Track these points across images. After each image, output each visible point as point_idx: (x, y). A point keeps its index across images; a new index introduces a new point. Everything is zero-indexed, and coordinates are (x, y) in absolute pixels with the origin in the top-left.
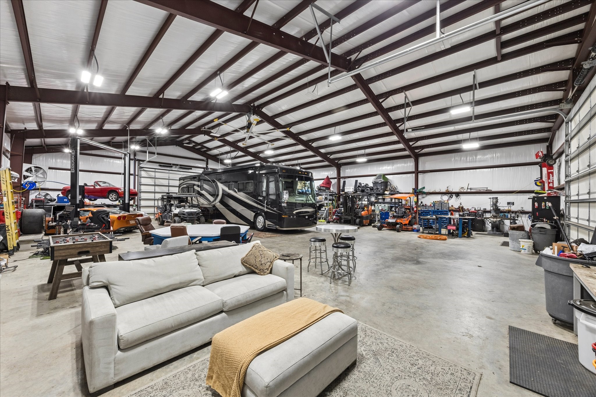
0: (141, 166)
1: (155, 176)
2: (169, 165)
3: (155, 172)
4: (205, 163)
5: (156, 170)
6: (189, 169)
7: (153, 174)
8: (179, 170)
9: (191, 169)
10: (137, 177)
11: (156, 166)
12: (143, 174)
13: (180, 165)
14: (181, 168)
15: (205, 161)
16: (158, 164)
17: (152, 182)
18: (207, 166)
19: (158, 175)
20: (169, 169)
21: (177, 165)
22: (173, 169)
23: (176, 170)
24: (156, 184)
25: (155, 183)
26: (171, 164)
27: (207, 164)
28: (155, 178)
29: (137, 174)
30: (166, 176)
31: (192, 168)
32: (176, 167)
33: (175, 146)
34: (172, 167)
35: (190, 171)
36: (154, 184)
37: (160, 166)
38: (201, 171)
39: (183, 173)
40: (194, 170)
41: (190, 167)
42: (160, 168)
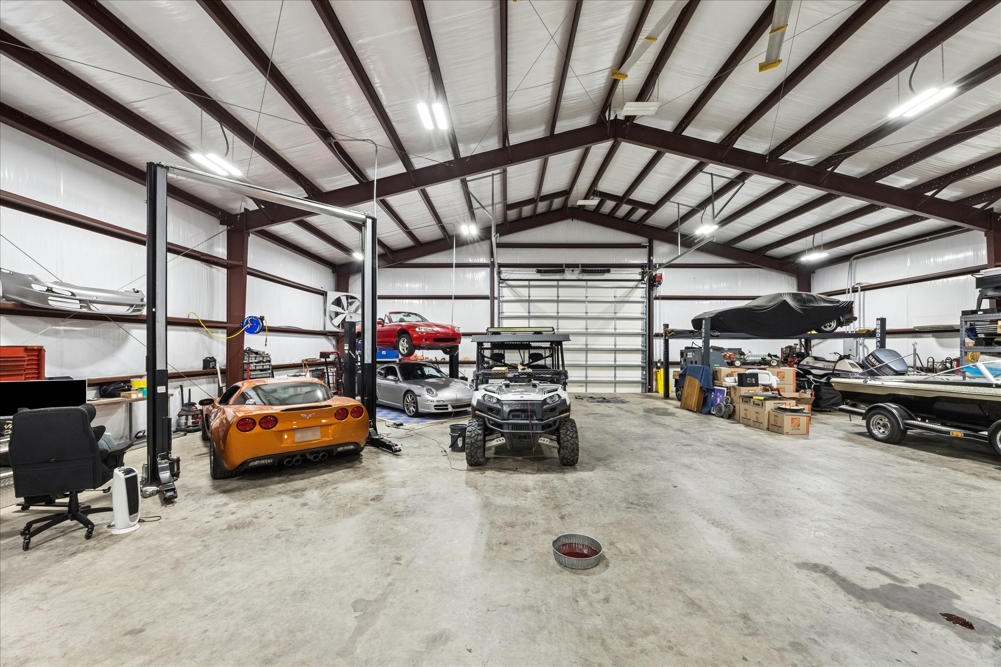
0: (503, 276)
1: (529, 296)
2: (558, 268)
3: (529, 287)
4: (646, 251)
5: (532, 283)
6: (604, 272)
7: (524, 292)
8: (581, 277)
9: (609, 271)
10: (496, 301)
11: (531, 274)
12: (507, 293)
13: (583, 266)
14: (584, 272)
15: (645, 247)
16: (535, 269)
17: (523, 311)
18: (650, 261)
19: (536, 293)
20: (558, 277)
21: (576, 266)
22: (568, 275)
23: (576, 277)
24: (531, 314)
25: (529, 312)
26: (561, 265)
27: (651, 254)
28: (529, 301)
29: (496, 295)
30: (551, 293)
31: (612, 269)
32: (573, 271)
33: (570, 220)
34: (563, 271)
35: (607, 276)
36: (527, 314)
37: (539, 272)
38: (636, 274)
39: (589, 283)
40: (615, 274)
41: (605, 268)
42: (539, 276)
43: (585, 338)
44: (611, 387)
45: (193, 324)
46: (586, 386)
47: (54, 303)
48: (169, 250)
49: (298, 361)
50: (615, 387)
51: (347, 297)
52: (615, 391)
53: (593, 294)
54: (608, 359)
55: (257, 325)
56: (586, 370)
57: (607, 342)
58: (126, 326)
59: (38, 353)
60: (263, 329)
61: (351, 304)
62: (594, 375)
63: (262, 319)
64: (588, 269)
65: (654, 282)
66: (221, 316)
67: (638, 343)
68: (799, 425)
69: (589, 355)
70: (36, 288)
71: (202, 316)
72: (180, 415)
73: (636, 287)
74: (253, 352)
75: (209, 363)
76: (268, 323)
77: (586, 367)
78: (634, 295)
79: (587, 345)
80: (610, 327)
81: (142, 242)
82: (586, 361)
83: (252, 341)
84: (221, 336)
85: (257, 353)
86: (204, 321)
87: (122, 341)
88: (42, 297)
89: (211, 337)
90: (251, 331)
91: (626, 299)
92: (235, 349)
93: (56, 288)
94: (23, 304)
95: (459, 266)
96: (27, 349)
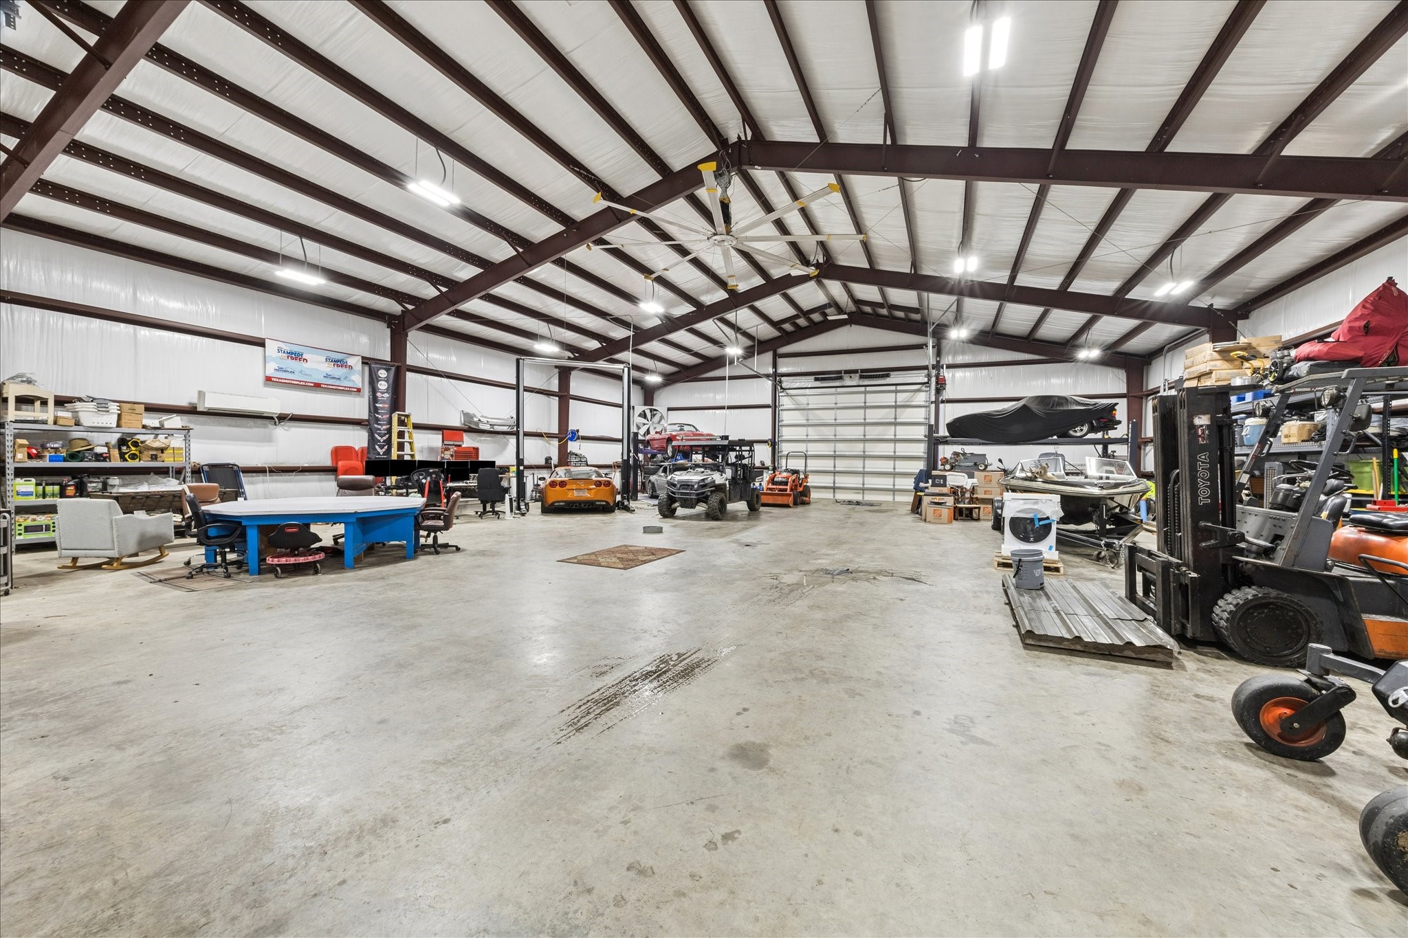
0: (784, 385)
1: (808, 405)
2: (838, 375)
3: (807, 395)
5: (810, 391)
6: (883, 377)
7: (803, 400)
8: (860, 383)
9: (888, 376)
10: (777, 410)
11: (810, 382)
12: (787, 402)
13: (863, 371)
14: (861, 377)
15: (931, 347)
16: (813, 377)
17: (801, 419)
18: (937, 361)
19: (813, 401)
20: (837, 383)
21: (855, 371)
22: (848, 381)
23: (854, 383)
24: (808, 423)
25: (806, 421)
26: (840, 372)
27: (939, 355)
28: (806, 410)
29: (778, 404)
30: (829, 400)
31: (891, 373)
32: (852, 377)
33: (849, 326)
34: (842, 378)
35: (886, 381)
36: (804, 423)
37: (816, 379)
38: (921, 377)
39: (868, 389)
40: (895, 378)
41: (885, 372)
42: (818, 384)
43: (862, 445)
44: (890, 495)
45: (539, 435)
46: (863, 494)
47: (482, 427)
48: (525, 390)
49: (611, 463)
50: (894, 495)
51: (651, 410)
52: (894, 499)
53: (873, 399)
54: (887, 466)
55: (575, 436)
56: (864, 477)
57: (887, 449)
58: (508, 436)
59: (477, 450)
60: (578, 438)
61: (654, 415)
62: (871, 482)
63: (578, 431)
64: (866, 374)
65: (941, 385)
66: (555, 430)
67: (921, 449)
68: (940, 516)
69: (866, 462)
70: (475, 419)
71: (543, 430)
72: (532, 491)
73: (919, 390)
74: (574, 454)
75: (548, 459)
76: (581, 434)
77: (864, 473)
78: (917, 400)
79: (864, 452)
80: (889, 432)
81: (513, 388)
82: (864, 468)
83: (573, 446)
84: (555, 443)
85: (576, 455)
86: (545, 433)
87: (505, 446)
88: (477, 424)
89: (549, 444)
90: (572, 439)
91: (908, 403)
92: (563, 450)
93: (482, 419)
94: (470, 427)
95: (731, 378)
96: (474, 448)
